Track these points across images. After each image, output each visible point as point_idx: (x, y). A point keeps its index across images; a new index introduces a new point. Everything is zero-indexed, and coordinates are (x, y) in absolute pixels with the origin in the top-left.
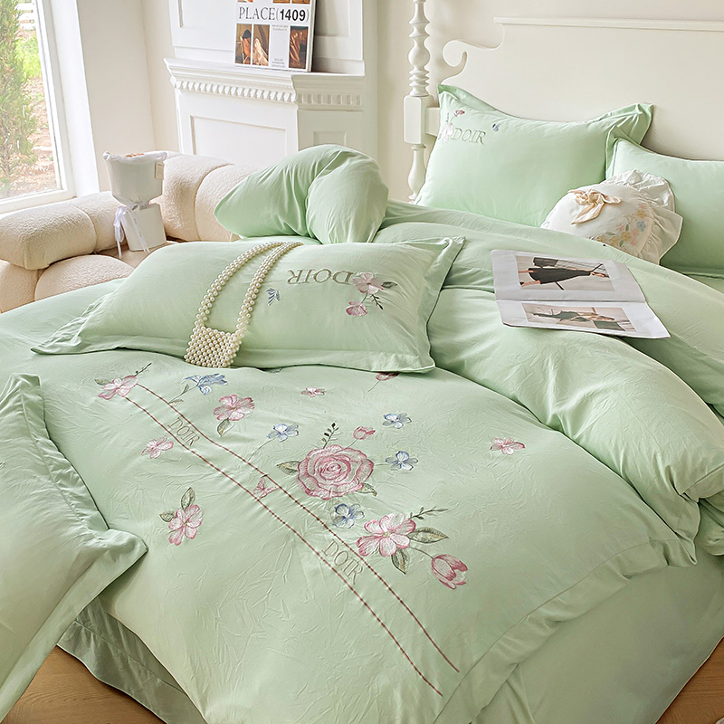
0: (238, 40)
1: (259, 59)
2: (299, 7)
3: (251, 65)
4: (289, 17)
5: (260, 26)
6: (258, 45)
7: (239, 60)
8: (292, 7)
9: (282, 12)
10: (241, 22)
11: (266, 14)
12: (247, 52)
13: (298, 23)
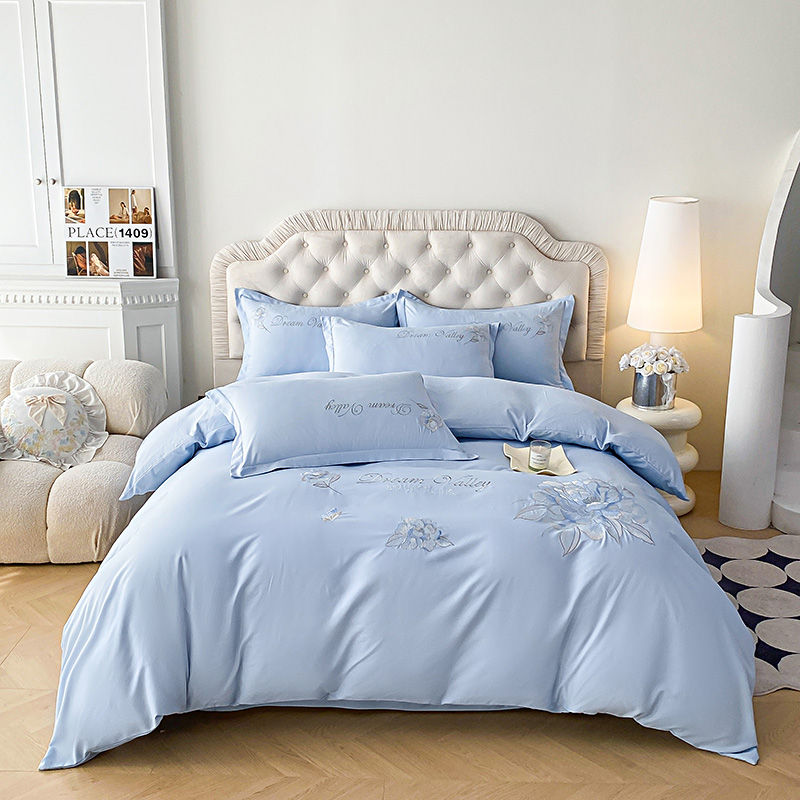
0: (69, 255)
1: (98, 271)
2: (141, 227)
3: (88, 276)
4: (130, 236)
5: (95, 243)
6: (95, 258)
7: (72, 272)
8: (133, 227)
9: (122, 231)
10: (70, 240)
11: (102, 233)
12: (81, 265)
13: (141, 240)
